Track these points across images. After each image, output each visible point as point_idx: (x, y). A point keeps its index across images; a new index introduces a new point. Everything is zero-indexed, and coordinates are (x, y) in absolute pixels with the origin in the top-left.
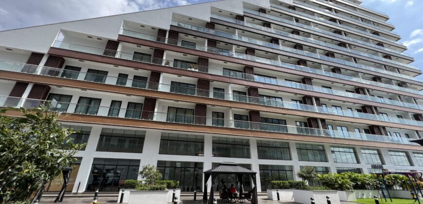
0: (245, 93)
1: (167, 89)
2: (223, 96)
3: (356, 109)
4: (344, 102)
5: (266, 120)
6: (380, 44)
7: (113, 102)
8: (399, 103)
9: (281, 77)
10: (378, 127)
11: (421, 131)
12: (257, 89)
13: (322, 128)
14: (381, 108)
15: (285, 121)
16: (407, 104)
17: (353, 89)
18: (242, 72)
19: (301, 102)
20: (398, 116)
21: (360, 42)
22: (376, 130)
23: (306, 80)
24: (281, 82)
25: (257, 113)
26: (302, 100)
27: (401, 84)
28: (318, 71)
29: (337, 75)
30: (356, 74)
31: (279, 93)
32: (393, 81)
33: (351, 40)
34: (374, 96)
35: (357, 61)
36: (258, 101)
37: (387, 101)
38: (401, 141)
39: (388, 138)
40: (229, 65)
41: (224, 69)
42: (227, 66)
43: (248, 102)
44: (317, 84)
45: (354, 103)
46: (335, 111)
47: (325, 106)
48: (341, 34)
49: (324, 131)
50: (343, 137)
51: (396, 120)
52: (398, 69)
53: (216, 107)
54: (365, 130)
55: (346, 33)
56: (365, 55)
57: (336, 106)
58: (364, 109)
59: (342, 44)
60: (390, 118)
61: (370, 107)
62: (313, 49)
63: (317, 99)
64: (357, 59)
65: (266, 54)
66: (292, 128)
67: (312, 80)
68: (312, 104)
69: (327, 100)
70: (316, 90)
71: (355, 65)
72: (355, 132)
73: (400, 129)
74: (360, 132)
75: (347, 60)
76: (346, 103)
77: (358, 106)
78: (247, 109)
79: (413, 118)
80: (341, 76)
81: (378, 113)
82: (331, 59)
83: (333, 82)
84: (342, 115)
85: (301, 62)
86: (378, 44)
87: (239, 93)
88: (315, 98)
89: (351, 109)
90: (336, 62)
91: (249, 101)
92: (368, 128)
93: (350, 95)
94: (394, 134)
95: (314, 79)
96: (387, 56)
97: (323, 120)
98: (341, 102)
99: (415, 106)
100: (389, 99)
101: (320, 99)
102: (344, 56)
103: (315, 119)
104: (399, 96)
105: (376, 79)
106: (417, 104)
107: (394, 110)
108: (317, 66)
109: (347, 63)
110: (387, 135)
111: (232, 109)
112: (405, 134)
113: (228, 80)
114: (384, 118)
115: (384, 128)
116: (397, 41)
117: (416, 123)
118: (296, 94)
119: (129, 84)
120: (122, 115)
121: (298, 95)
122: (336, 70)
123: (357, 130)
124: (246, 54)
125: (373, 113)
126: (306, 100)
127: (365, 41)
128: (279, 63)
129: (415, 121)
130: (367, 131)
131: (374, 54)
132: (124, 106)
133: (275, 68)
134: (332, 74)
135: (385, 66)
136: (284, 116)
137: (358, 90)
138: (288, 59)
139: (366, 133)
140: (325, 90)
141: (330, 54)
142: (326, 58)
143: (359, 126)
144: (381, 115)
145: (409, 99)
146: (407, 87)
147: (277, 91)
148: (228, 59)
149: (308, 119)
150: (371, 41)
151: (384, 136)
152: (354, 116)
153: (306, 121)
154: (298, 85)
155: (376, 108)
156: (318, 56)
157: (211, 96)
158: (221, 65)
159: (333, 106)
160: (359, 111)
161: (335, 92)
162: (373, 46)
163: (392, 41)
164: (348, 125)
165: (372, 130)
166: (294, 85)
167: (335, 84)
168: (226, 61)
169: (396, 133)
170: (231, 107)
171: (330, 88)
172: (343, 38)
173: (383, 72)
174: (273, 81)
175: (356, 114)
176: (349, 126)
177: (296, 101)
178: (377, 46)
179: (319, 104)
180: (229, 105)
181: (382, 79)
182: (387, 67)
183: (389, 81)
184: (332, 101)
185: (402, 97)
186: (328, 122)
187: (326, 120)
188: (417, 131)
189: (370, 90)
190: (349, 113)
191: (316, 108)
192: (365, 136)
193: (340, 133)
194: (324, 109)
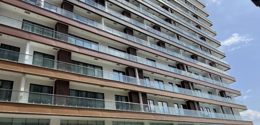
0: (53, 57)
2: (17, 59)
3: (176, 85)
4: (166, 76)
5: (79, 93)
6: (198, 26)
8: (209, 80)
9: (104, 44)
10: (193, 102)
11: (224, 106)
12: (70, 53)
13: (142, 103)
14: (196, 84)
15: (103, 94)
16: (215, 82)
17: (173, 64)
18: (53, 29)
19: (124, 73)
20: (209, 93)
22: (191, 105)
23: (131, 50)
24: (103, 49)
25: (66, 83)
26: (125, 71)
27: (212, 64)
28: (144, 42)
29: (161, 49)
30: (178, 49)
31: (99, 61)
32: (206, 60)
33: (176, 17)
34: (191, 72)
35: (180, 38)
36: (69, 68)
37: (202, 78)
38: (210, 116)
39: (201, 113)
40: (33, 17)
41: (24, 20)
42: (30, 17)
43: (55, 68)
44: (141, 55)
45: (175, 78)
46: (156, 85)
47: (148, 79)
48: (168, 10)
49: (145, 107)
50: (163, 113)
51: (207, 96)
52: (210, 50)
54: (183, 105)
55: (173, 11)
56: (186, 33)
57: (158, 81)
59: (168, 20)
60: (203, 94)
61: (188, 82)
62: (141, 19)
63: (140, 71)
64: (179, 36)
65: (88, 14)
66: (110, 104)
67: (137, 51)
68: (135, 77)
69: (150, 73)
70: (140, 61)
71: (178, 41)
72: (174, 107)
73: (210, 104)
74: (178, 108)
75: (172, 36)
76: (168, 78)
77: (178, 81)
78: (51, 78)
79: (219, 94)
80: (165, 50)
81: (194, 89)
82: (157, 32)
83: (157, 55)
84: (159, 89)
85: (128, 30)
86: (197, 26)
87: (44, 55)
88: (138, 70)
89: (172, 84)
90: (162, 36)
91: (58, 67)
92: (185, 104)
93: (172, 70)
94: (206, 109)
95: (139, 50)
96: (203, 38)
97: (144, 95)
98: (163, 76)
99: (219, 83)
100: (203, 76)
101: (143, 71)
102: (169, 31)
103: (136, 93)
104: (210, 74)
105: (194, 57)
106: (222, 82)
107: (206, 86)
108: (144, 36)
109: (171, 38)
110: (200, 110)
111: (27, 76)
112: (214, 109)
113: (27, 36)
114: (198, 94)
115: (198, 103)
116: (210, 26)
117: (220, 98)
118: (119, 64)
121: (121, 65)
122: (161, 43)
123: (176, 106)
124: (62, 8)
125: (190, 89)
126: (129, 71)
127: (188, 21)
128: (103, 27)
129: (221, 97)
130: (185, 107)
131: (193, 35)
133: (96, 31)
134: (157, 47)
135: (201, 46)
136: (102, 88)
137: (180, 66)
139: (184, 108)
140: (150, 63)
141: (157, 27)
142: (153, 30)
143: (178, 101)
144: (196, 91)
145: (219, 78)
146: (215, 67)
147: (96, 58)
148: (32, 8)
149: (129, 93)
150: (192, 22)
151: (198, 111)
152: (174, 91)
153: (128, 95)
154: (123, 55)
155: (192, 83)
156: (146, 27)
158: (21, 15)
159: (155, 80)
160: (179, 86)
161: (159, 66)
162: (193, 27)
163: (207, 26)
164: (169, 100)
165: (189, 105)
166: (117, 54)
167: (159, 57)
168: (28, 11)
169: (207, 108)
170: (25, 73)
171: (155, 61)
172: (168, 14)
173: (199, 51)
174: (94, 47)
175: (176, 89)
176: (169, 102)
177: (119, 72)
178: (196, 28)
179: (142, 77)
180: (22, 70)
181: (199, 58)
182: (202, 47)
183: (203, 60)
184: (155, 74)
185: (212, 75)
186: (150, 97)
187: (147, 95)
188: (221, 106)
189: (188, 67)
190: (169, 88)
191: (138, 81)
192: (183, 111)
193: (160, 108)
194: (147, 83)
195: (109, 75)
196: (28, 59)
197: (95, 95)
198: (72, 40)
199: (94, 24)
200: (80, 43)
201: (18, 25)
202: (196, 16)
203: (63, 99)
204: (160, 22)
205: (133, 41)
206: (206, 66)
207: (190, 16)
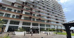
0: (38, 15)
1: (24, 14)
6: (60, 10)
7: (13, 15)
9: (45, 13)
18: (38, 12)
20: (61, 21)
30: (56, 14)
31: (44, 16)
34: (58, 17)
35: (56, 12)
36: (40, 17)
38: (61, 24)
42: (36, 10)
44: (50, 15)
50: (53, 24)
58: (56, 19)
62: (50, 9)
72: (55, 23)
79: (63, 21)
85: (48, 11)
96: (60, 12)
98: (53, 18)
99: (63, 19)
100: (60, 18)
101: (50, 17)
103: (49, 21)
113: (36, 13)
115: (59, 22)
116: (62, 9)
119: (17, 12)
120: (15, 18)
122: (53, 13)
125: (58, 20)
132: (15, 16)
137: (56, 16)
138: (46, 10)
141: (52, 10)
146: (62, 16)
157: (33, 15)
165: (57, 23)
171: (52, 16)
172: (55, 8)
177: (47, 17)
183: (60, 15)
194: (51, 19)
195: (45, 18)
196: (36, 16)
197: (44, 21)
198: (41, 13)
200: (42, 14)
201: (34, 12)
202: (59, 8)
203: (40, 21)
205: (49, 13)
207: (58, 8)
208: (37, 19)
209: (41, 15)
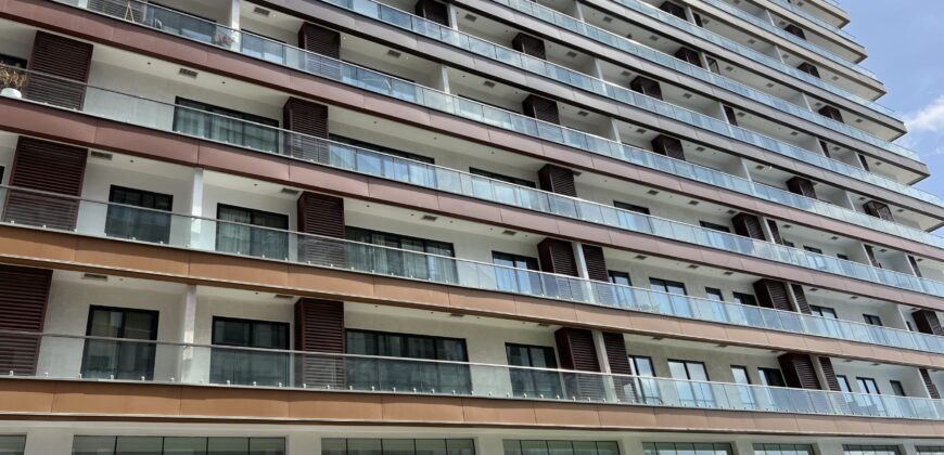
0: (282, 220)
2: (163, 232)
3: (736, 295)
4: (694, 264)
5: (378, 340)
6: (809, 67)
8: (866, 270)
9: (453, 160)
10: (805, 357)
11: (935, 369)
12: (340, 204)
13: (608, 368)
14: (815, 287)
15: (463, 342)
16: (891, 277)
17: (723, 219)
18: (276, 123)
19: (531, 263)
20: (870, 319)
21: (746, 54)
22: (800, 371)
23: (554, 176)
24: (453, 179)
25: (331, 308)
26: (535, 254)
27: (875, 206)
28: (600, 144)
29: (668, 163)
30: (732, 161)
31: (442, 222)
32: (848, 194)
33: (716, 39)
34: (792, 245)
35: (738, 118)
36: (340, 256)
37: (835, 265)
38: (880, 408)
39: (841, 400)
40: (207, 86)
41: (178, 100)
42: (200, 90)
43: (293, 259)
44: (594, 193)
45: (730, 270)
46: (656, 299)
47: (626, 280)
48: (684, 17)
49: (620, 383)
50: (692, 405)
51: (863, 331)
52: (862, 155)
53: (113, 280)
54: (768, 372)
55: (702, 17)
56: (759, 96)
57: (665, 283)
59: (688, 53)
60: (845, 326)
61: (780, 283)
62: (584, 60)
63: (594, 251)
64: (736, 111)
65: (392, 59)
66: (491, 376)
67: (576, 178)
68: (575, 272)
69: (630, 257)
70: (589, 215)
71: (731, 131)
72: (732, 379)
73: (877, 362)
74: (749, 382)
75: (707, 111)
76: (701, 270)
77: (742, 283)
78: (282, 293)
79: (913, 324)
80: (683, 168)
81: (808, 308)
82: (648, 101)
83: (655, 188)
84: (670, 314)
85: (538, 105)
86: (802, 67)
87: (253, 215)
88: (584, 247)
89: (717, 292)
90: (670, 114)
91: (301, 254)
92: (775, 365)
93: (717, 239)
94: (860, 382)
95: (585, 174)
96: (830, 110)
97: (614, 338)
98: (683, 267)
99: (910, 280)
100: (840, 256)
101: (605, 250)
102: (694, 96)
103: (584, 334)
104: (869, 249)
105: (799, 184)
106: (919, 275)
107: (856, 295)
108: (600, 122)
109: (705, 121)
110: (835, 387)
111: (201, 289)
112: (892, 382)
113: (190, 153)
114: (825, 325)
115: (825, 360)
116: (857, 62)
117: (916, 339)
118: (511, 229)
121: (520, 235)
122: (666, 143)
123: (739, 374)
124: (301, 45)
125: (791, 308)
126: (552, 254)
127: (764, 52)
128: (447, 101)
129: (919, 335)
130: (773, 378)
131: (791, 100)
133: (424, 118)
134: (650, 159)
135: (824, 141)
136: (456, 319)
137: (744, 223)
138: (485, 87)
139: (771, 383)
140: (628, 220)
141: (645, 84)
142: (632, 97)
143: (747, 357)
144: (814, 313)
145: (907, 259)
146: (888, 217)
147: (432, 214)
148: (202, 57)
149: (557, 334)
150: (780, 53)
151: (827, 393)
152: (728, 317)
153: (551, 343)
154: (524, 196)
155: (798, 287)
156: (603, 85)
158: (169, 84)
159: (654, 281)
160: (745, 299)
161: (662, 226)
162: (787, 70)
163: (842, 61)
164: (710, 354)
165: (790, 369)
166: (503, 192)
167: (662, 196)
168: (190, 67)
169: (863, 379)
170: (193, 283)
171: (646, 211)
173: (816, 163)
174: (418, 174)
175: (737, 312)
176: (711, 360)
177: (513, 258)
178: (799, 74)
179: (600, 271)
180: (183, 270)
181: (818, 187)
182: (830, 146)
183: (838, 194)
184: (650, 260)
185: (876, 249)
186: (639, 345)
187: (627, 337)
188: (924, 370)
189: (779, 224)
190: (708, 308)
191: (587, 288)
192: (766, 396)
193: (680, 387)
194: (621, 293)
195: (478, 272)
196: (199, 233)
197: (433, 346)
198: (343, 156)
199: (414, 94)
200: (371, 164)
202: (795, 29)
203: (326, 365)
204: (658, 63)
205: (558, 141)
206: (851, 216)
207: (772, 31)
208: (230, 332)
209: (356, 213)
